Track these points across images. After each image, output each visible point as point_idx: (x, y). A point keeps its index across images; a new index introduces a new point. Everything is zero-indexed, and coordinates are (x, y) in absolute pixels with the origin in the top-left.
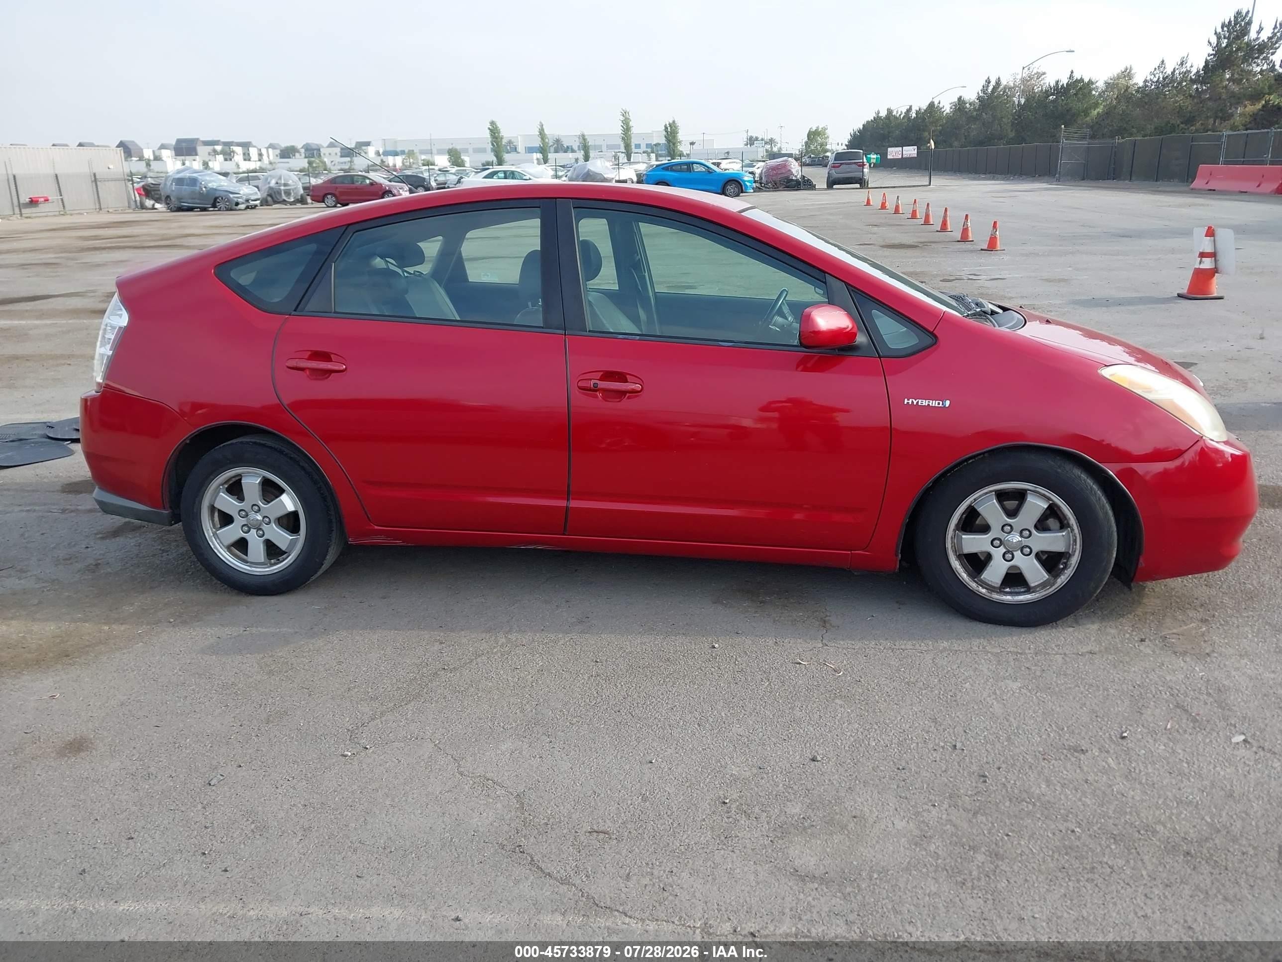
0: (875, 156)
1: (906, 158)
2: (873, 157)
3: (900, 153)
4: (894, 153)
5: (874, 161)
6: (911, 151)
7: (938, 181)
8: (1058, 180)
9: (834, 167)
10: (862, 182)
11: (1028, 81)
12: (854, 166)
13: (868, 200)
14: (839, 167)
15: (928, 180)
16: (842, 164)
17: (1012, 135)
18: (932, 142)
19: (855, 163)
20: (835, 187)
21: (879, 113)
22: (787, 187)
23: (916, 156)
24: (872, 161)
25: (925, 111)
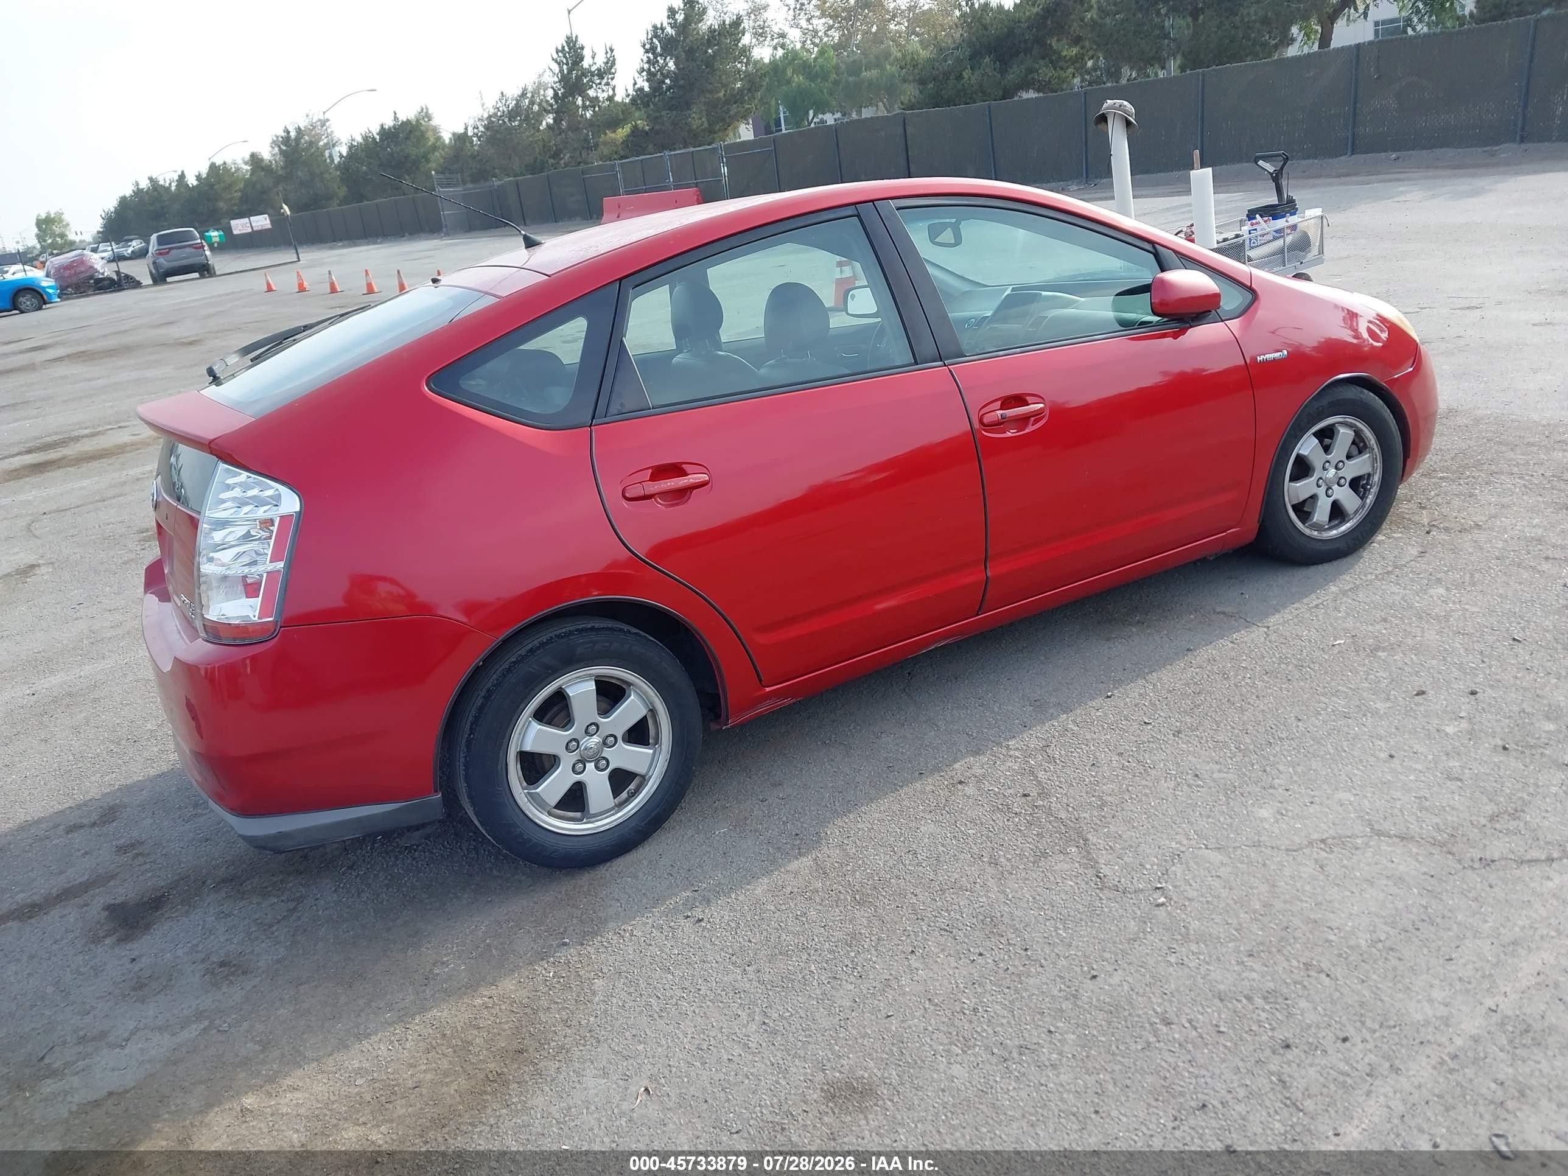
0: (216, 233)
1: (257, 231)
2: (215, 235)
3: (249, 225)
4: (240, 226)
5: (217, 239)
6: (262, 222)
7: (310, 256)
8: (447, 234)
9: (160, 254)
10: (205, 270)
11: (312, 130)
12: (188, 250)
13: (269, 285)
14: (168, 253)
15: (295, 256)
16: (170, 249)
17: (343, 192)
18: (285, 206)
19: (189, 246)
20: (169, 279)
21: (137, 184)
22: (100, 289)
23: (269, 226)
24: (214, 240)
25: (208, 175)
